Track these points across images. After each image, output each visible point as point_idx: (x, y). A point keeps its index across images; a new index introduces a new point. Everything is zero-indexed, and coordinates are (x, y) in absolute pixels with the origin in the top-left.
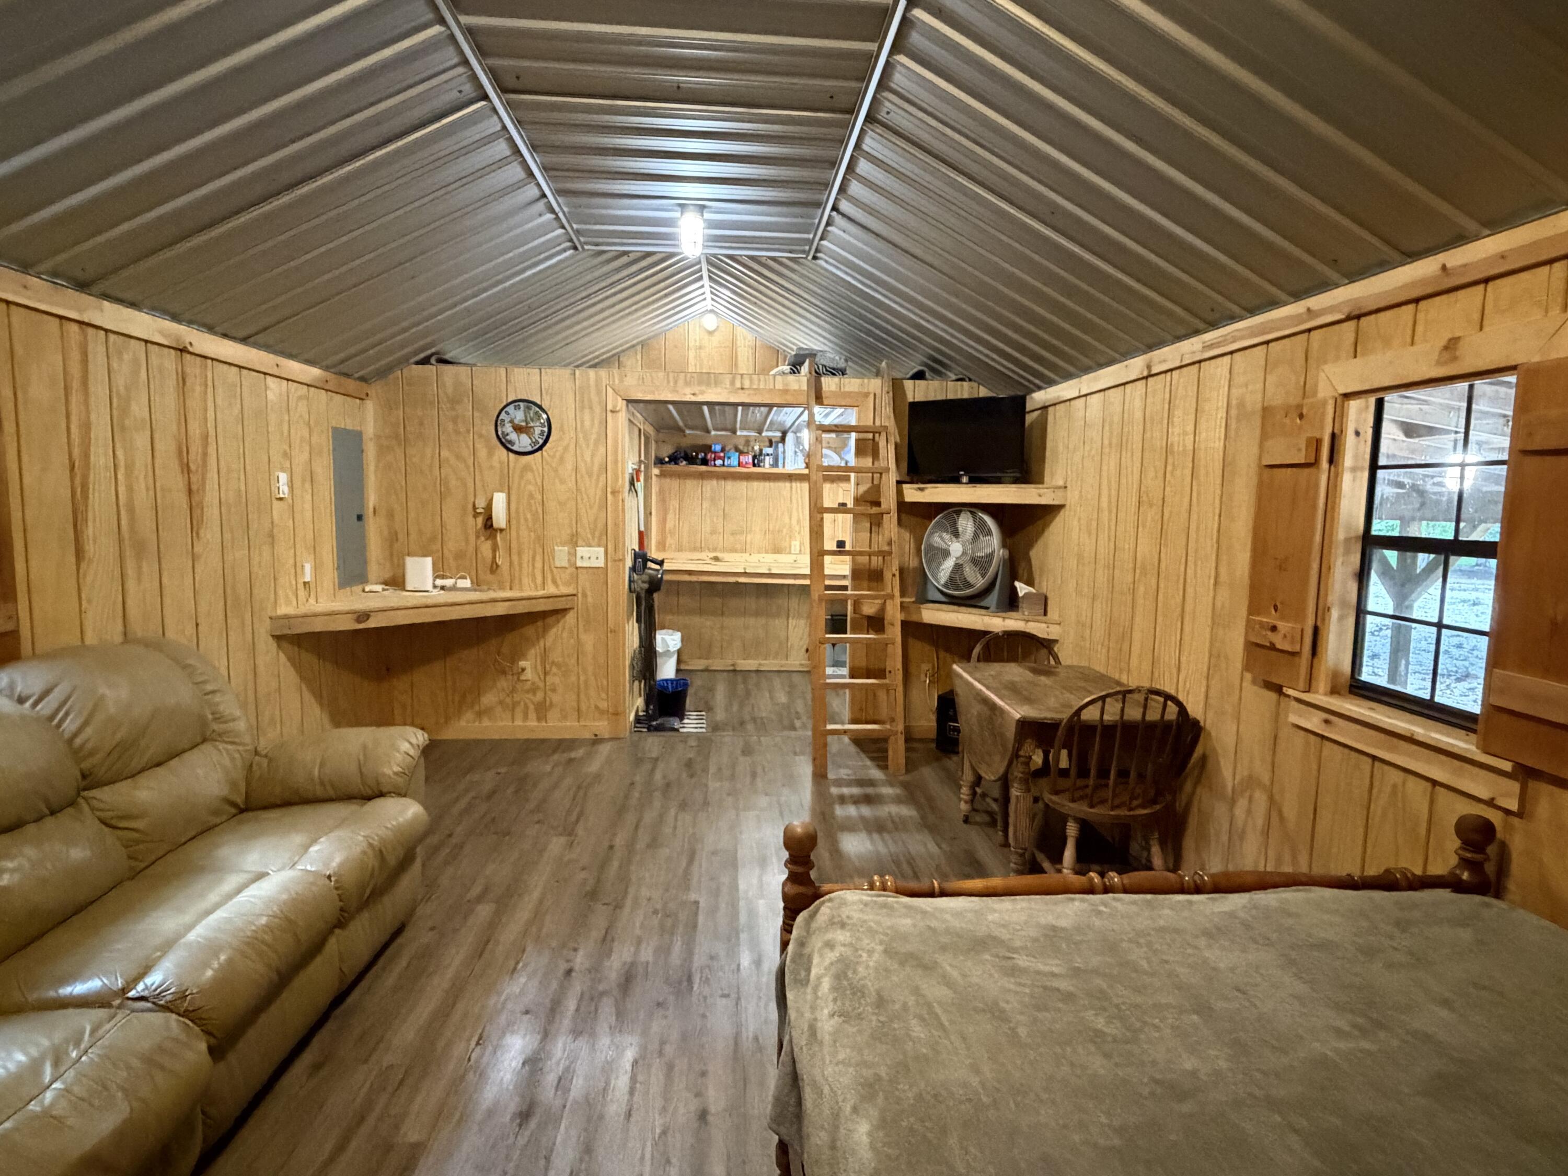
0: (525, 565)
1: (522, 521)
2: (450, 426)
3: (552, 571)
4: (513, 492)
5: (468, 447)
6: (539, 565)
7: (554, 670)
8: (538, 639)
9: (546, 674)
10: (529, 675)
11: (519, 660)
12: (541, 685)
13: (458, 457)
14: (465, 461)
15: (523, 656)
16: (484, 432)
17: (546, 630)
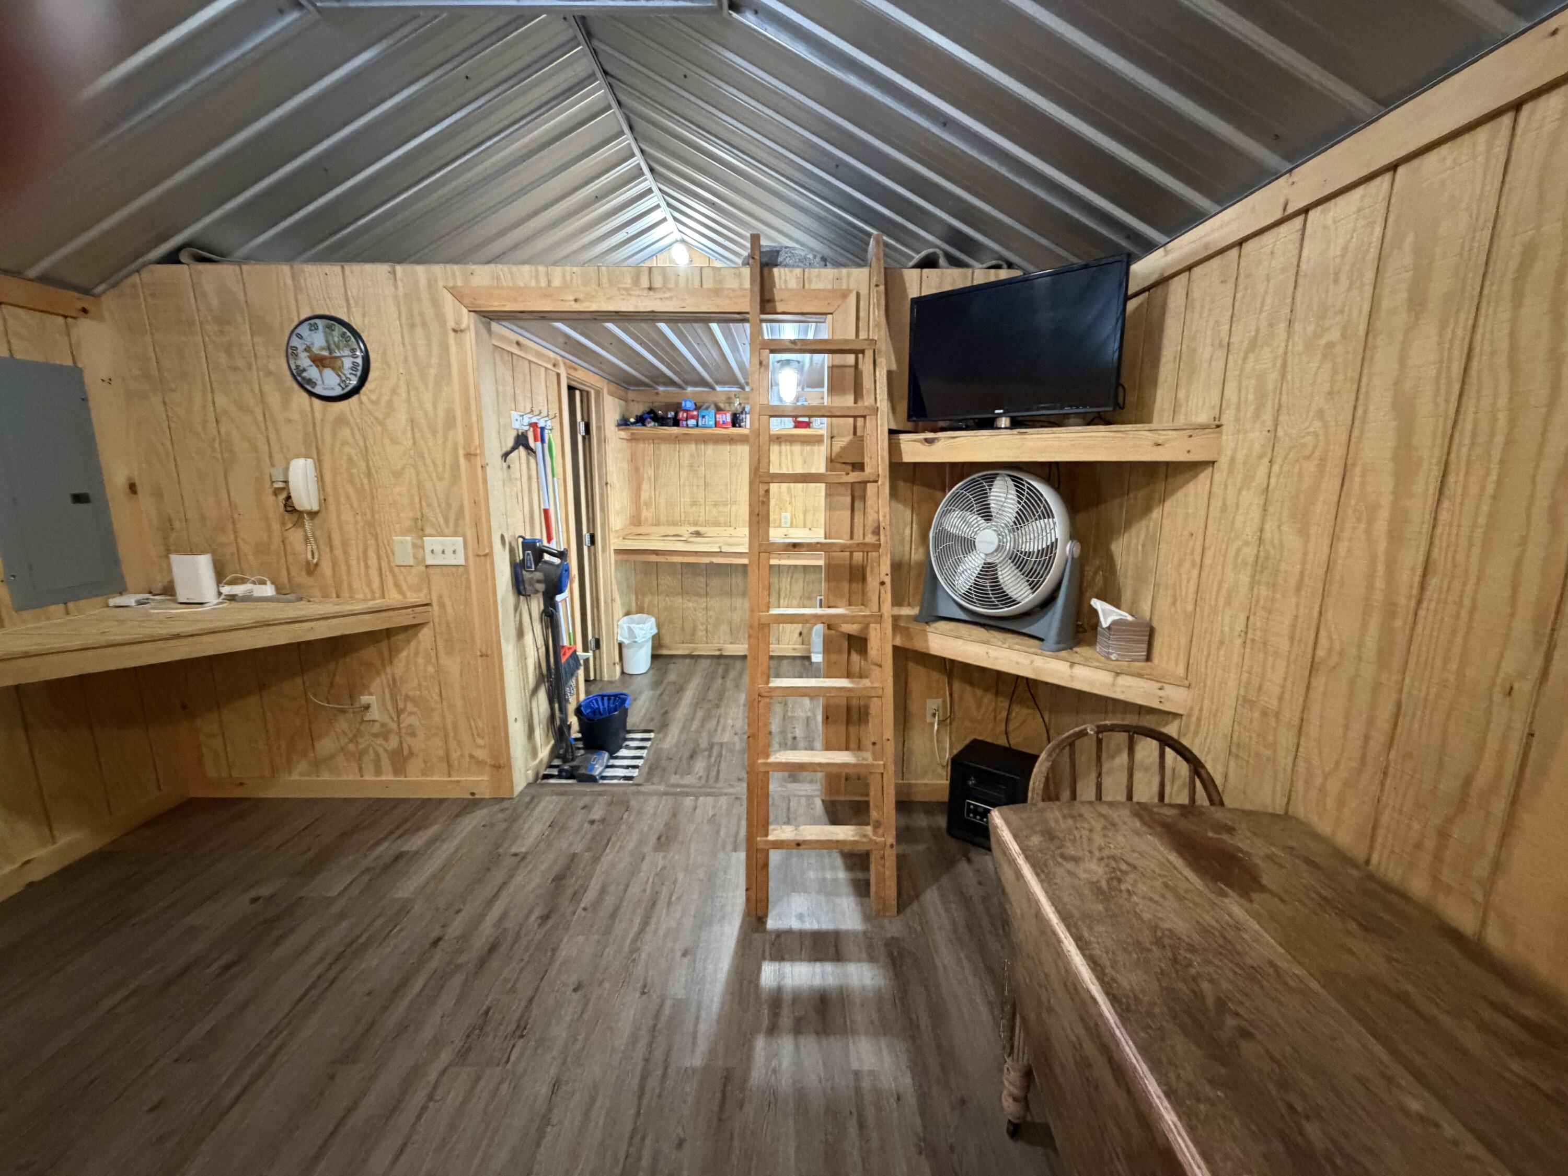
0: (353, 563)
1: (343, 500)
2: (223, 359)
3: (391, 571)
4: (326, 458)
5: (252, 391)
6: (373, 562)
7: (410, 707)
8: (384, 666)
9: (399, 712)
10: (375, 713)
11: (362, 694)
12: (394, 726)
13: (242, 407)
14: (252, 412)
15: (365, 689)
16: (272, 367)
17: (393, 652)
